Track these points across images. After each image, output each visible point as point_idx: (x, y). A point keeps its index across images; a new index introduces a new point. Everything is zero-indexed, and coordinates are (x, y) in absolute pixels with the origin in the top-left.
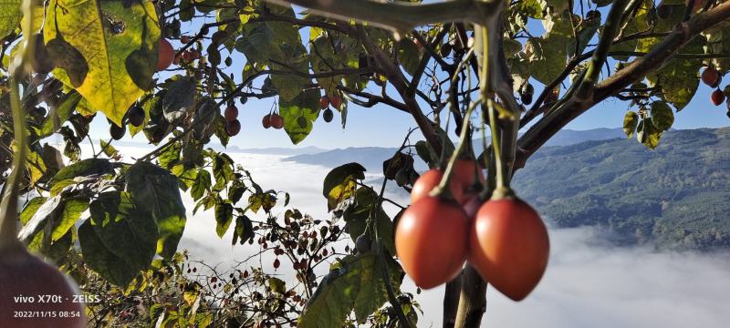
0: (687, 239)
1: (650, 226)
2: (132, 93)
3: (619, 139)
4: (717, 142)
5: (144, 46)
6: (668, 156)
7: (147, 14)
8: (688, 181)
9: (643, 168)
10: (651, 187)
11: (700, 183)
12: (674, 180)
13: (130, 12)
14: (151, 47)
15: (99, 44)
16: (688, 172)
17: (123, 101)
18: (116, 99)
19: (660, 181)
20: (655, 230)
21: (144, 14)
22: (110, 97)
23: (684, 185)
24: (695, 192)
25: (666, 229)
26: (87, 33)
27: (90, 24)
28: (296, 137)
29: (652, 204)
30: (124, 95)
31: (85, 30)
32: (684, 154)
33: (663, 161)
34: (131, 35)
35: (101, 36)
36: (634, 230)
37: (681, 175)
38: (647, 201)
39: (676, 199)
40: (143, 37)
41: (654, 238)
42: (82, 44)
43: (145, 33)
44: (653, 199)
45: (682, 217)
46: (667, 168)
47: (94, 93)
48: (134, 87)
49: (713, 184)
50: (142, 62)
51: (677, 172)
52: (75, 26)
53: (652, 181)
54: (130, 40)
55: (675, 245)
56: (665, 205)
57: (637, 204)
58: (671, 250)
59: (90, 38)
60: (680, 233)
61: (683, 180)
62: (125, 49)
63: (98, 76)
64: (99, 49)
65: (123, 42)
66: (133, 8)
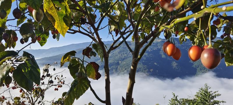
0: (125, 71)
1: (117, 68)
2: (66, 28)
3: (108, 44)
4: (131, 44)
5: (66, 15)
6: (120, 48)
7: (66, 6)
8: (125, 55)
9: (114, 52)
10: (116, 57)
11: (127, 55)
12: (122, 55)
13: (61, 4)
14: (68, 15)
15: (55, 13)
16: (125, 53)
17: (64, 30)
18: (63, 30)
19: (119, 55)
20: (118, 69)
21: (65, 5)
22: (61, 29)
23: (124, 56)
24: (127, 58)
25: (121, 69)
26: (52, 10)
27: (52, 7)
28: (42, 44)
29: (117, 62)
30: (64, 29)
31: (51, 9)
32: (124, 48)
33: (119, 50)
34: (63, 11)
35: (55, 11)
36: (113, 70)
37: (123, 53)
38: (116, 61)
39: (123, 60)
40: (66, 12)
41: (118, 71)
42: (51, 13)
43: (66, 11)
44: (117, 61)
45: (124, 65)
46: (120, 52)
47: (58, 28)
48: (66, 26)
49: (131, 56)
50: (67, 19)
51: (122, 53)
52: (48, 7)
53: (117, 56)
54: (63, 12)
55: (123, 73)
56: (120, 62)
57: (114, 62)
58: (121, 74)
59: (53, 12)
60: (124, 69)
61: (124, 55)
62: (62, 15)
63: (58, 23)
64: (56, 15)
65: (61, 13)
66: (62, 3)
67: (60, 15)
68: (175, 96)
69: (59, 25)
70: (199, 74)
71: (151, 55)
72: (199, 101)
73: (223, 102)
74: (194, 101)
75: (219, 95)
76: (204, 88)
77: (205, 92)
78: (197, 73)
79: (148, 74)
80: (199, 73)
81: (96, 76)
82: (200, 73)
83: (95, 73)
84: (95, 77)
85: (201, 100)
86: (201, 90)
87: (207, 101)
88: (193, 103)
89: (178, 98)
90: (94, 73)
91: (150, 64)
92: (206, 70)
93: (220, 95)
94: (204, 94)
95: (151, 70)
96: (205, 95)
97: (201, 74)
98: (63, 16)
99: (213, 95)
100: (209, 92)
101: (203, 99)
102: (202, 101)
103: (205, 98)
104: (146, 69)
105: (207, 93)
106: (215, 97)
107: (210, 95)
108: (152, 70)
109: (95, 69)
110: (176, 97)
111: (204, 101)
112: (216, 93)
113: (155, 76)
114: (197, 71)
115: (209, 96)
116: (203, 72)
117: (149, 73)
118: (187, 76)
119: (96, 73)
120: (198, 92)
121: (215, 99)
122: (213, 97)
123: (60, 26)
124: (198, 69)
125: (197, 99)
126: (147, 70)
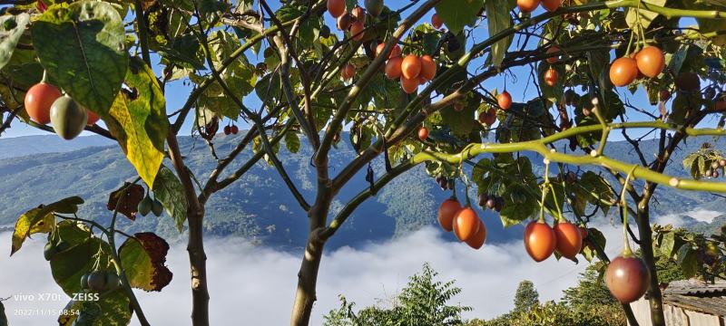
2: (156, 156)
5: (153, 112)
7: (152, 82)
13: (138, 79)
14: (159, 113)
17: (151, 165)
18: (147, 164)
22: (142, 162)
30: (151, 159)
34: (143, 101)
35: (123, 102)
40: (151, 103)
43: (153, 98)
47: (134, 158)
48: (155, 151)
59: (117, 105)
62: (142, 114)
63: (133, 142)
64: (126, 116)
65: (139, 108)
66: (141, 75)
67: (136, 114)
68: (347, 305)
69: (136, 150)
70: (401, 234)
71: (269, 182)
72: (410, 312)
73: (466, 309)
74: (396, 315)
75: (457, 291)
76: (421, 275)
77: (424, 286)
78: (396, 232)
79: (260, 242)
80: (401, 231)
81: (154, 278)
82: (404, 232)
83: (151, 269)
84: (151, 284)
85: (413, 308)
86: (413, 282)
87: (428, 310)
88: (393, 320)
89: (356, 311)
90: (146, 269)
91: (265, 208)
92: (418, 222)
93: (460, 290)
94: (422, 291)
95: (270, 228)
96: (425, 293)
97: (406, 235)
98: (145, 118)
99: (442, 293)
100: (434, 286)
101: (421, 305)
102: (416, 310)
103: (424, 302)
104: (253, 226)
105: (429, 288)
106: (447, 296)
107: (436, 293)
108: (273, 227)
109: (151, 256)
110: (350, 307)
111: (420, 312)
112: (451, 287)
113: (281, 247)
114: (397, 226)
115: (434, 296)
116: (411, 229)
117: (265, 237)
118: (369, 241)
119: (153, 269)
120: (407, 287)
121: (448, 303)
122: (442, 299)
123: (138, 152)
124: (399, 220)
125: (404, 306)
126: (257, 227)
